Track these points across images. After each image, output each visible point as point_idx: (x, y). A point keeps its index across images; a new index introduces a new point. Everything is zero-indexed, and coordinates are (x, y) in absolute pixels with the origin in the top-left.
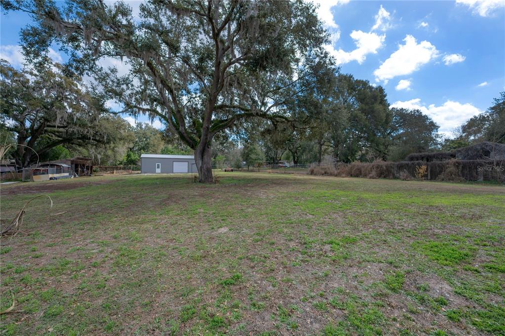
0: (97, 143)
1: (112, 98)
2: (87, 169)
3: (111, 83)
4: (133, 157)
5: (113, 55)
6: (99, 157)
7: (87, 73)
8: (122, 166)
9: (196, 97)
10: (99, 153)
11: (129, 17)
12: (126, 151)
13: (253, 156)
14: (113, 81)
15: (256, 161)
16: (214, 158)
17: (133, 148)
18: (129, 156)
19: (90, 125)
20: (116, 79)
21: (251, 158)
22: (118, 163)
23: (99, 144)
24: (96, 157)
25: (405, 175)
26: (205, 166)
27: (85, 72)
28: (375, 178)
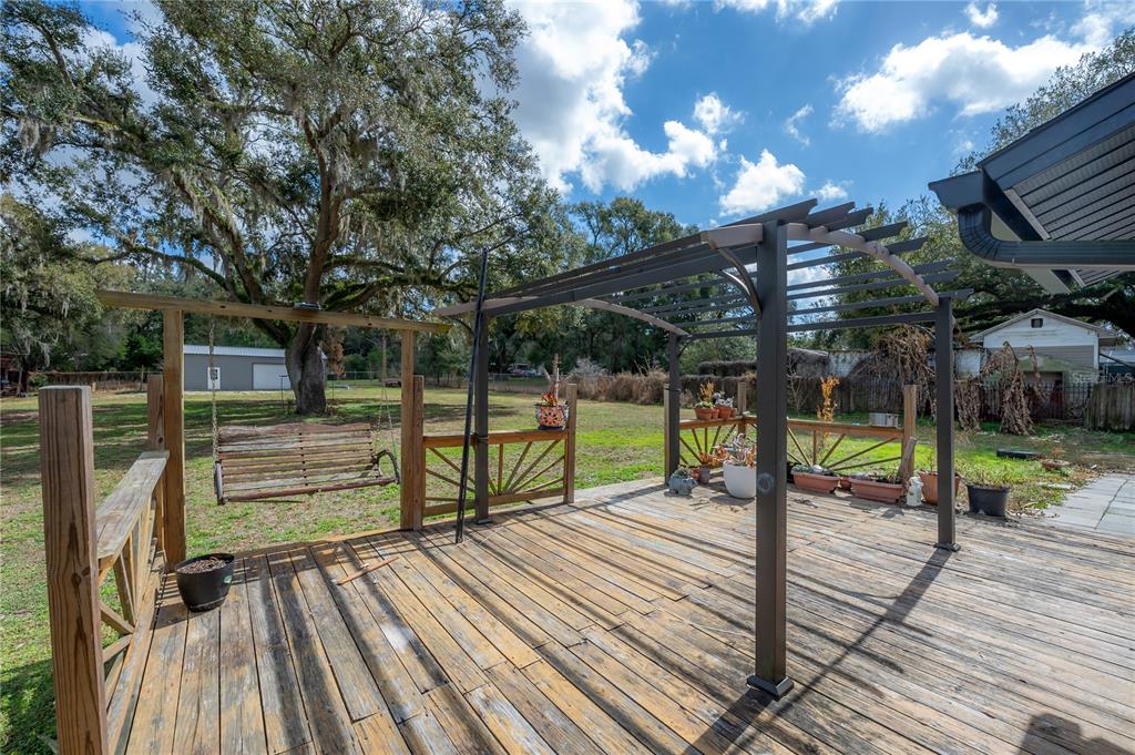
0: (39, 315)
1: (85, 226)
2: (10, 379)
3: (79, 191)
4: (145, 348)
5: (85, 146)
6: (46, 348)
7: (17, 178)
8: (113, 370)
9: (295, 234)
10: (47, 340)
11: (125, 80)
12: (125, 333)
13: (446, 355)
14: (86, 189)
15: (452, 366)
16: (365, 355)
17: (147, 325)
18: (133, 345)
19: (20, 275)
20: (95, 183)
21: (441, 359)
22: (103, 362)
23: (47, 318)
24: (36, 350)
25: (687, 399)
26: (308, 382)
27: (13, 176)
28: (649, 404)
